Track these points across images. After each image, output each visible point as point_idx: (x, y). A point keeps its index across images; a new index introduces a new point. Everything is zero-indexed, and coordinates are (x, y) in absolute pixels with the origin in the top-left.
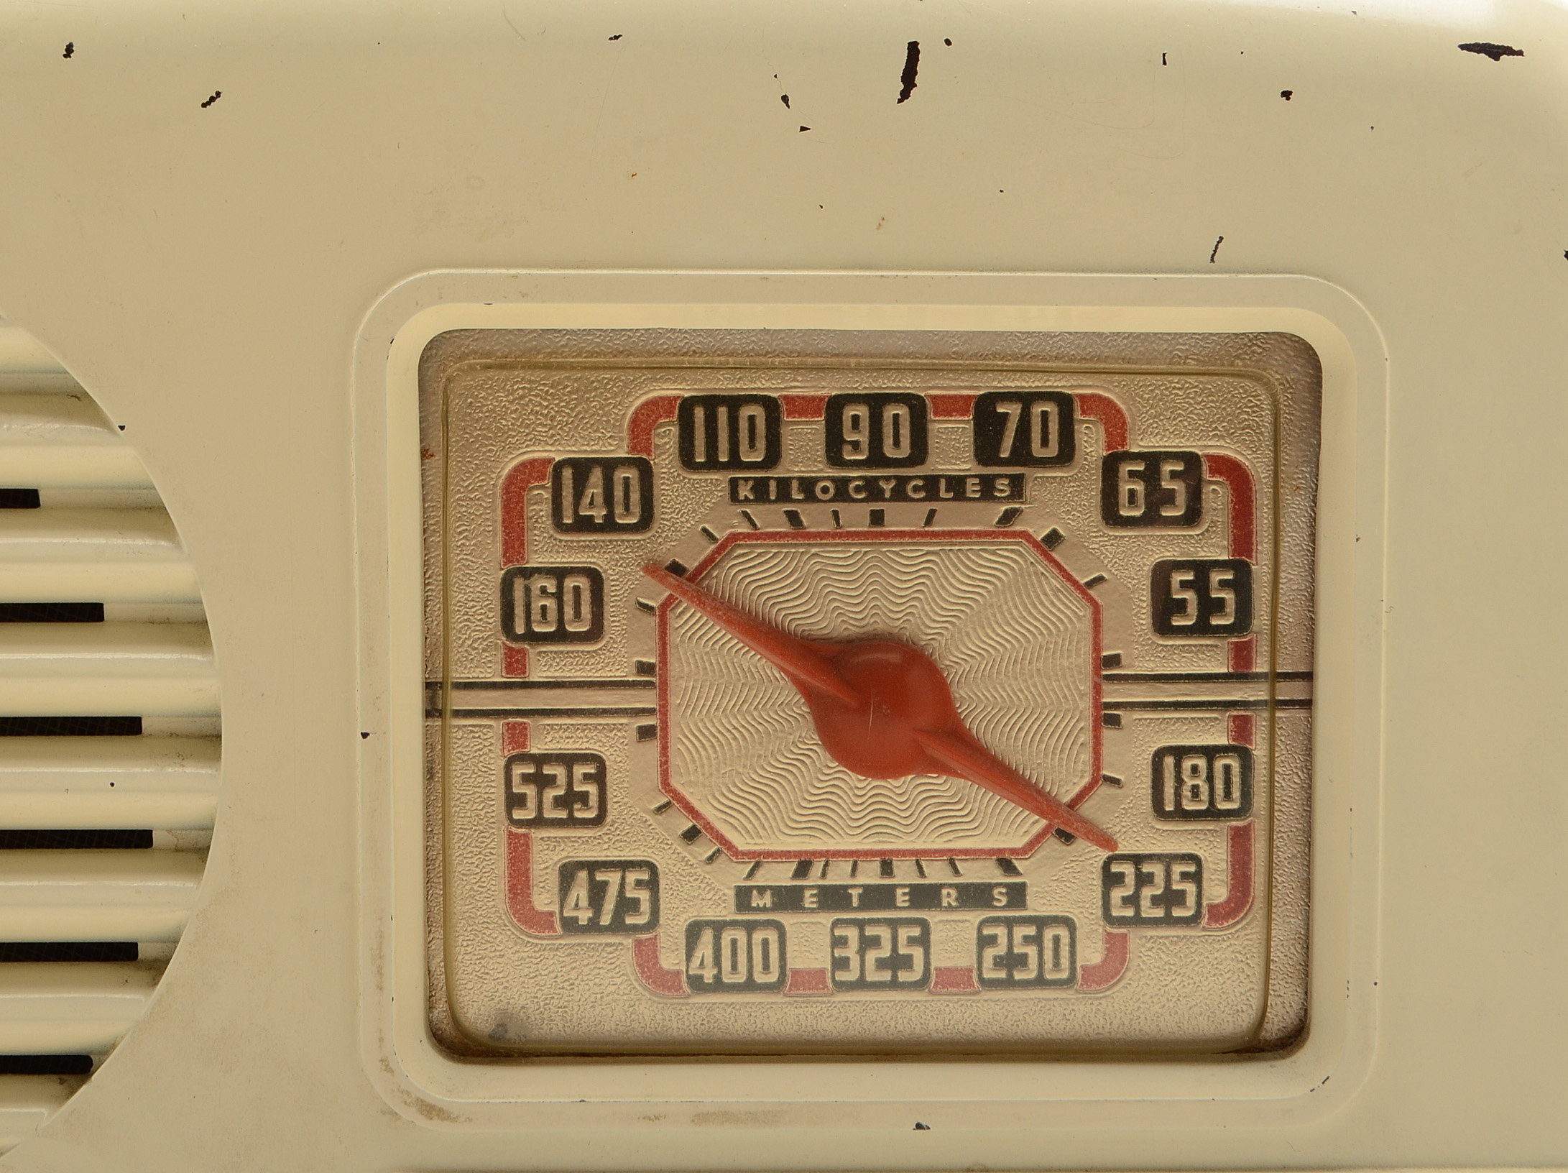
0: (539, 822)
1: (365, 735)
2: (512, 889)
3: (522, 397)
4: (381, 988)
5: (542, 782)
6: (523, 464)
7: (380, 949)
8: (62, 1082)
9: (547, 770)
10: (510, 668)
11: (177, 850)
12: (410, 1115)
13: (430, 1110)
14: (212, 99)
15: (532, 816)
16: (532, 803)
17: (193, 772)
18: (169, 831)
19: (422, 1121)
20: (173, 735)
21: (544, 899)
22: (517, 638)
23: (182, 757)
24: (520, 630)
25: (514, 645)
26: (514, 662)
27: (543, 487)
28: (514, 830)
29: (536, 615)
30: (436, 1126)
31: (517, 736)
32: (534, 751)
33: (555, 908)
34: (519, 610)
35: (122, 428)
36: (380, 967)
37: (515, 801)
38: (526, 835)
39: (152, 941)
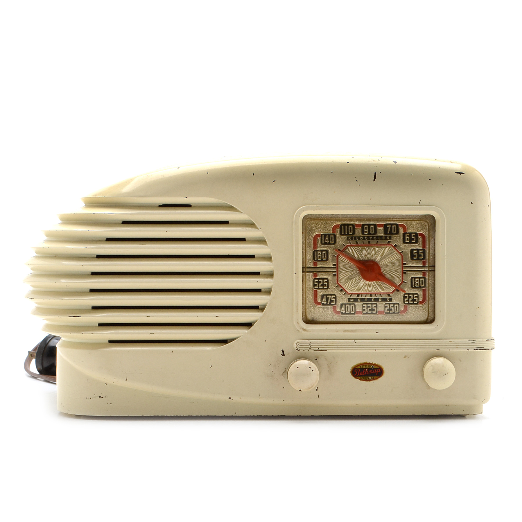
0: (319, 288)
1: (295, 274)
2: (314, 298)
3: (316, 225)
4: (297, 312)
5: (319, 282)
6: (316, 235)
7: (297, 305)
8: (248, 327)
10: (314, 265)
11: (265, 292)
12: (301, 331)
13: (304, 330)
14: (274, 181)
15: (317, 287)
16: (317, 286)
17: (269, 280)
18: (264, 289)
19: (303, 332)
20: (265, 275)
21: (319, 300)
22: (316, 261)
23: (267, 278)
24: (316, 259)
25: (315, 262)
26: (315, 264)
27: (319, 238)
28: (315, 290)
29: (318, 257)
30: (305, 332)
31: (315, 275)
32: (318, 278)
33: (321, 302)
34: (316, 256)
35: (260, 229)
36: (297, 309)
37: (315, 285)
38: (317, 290)
39: (261, 306)
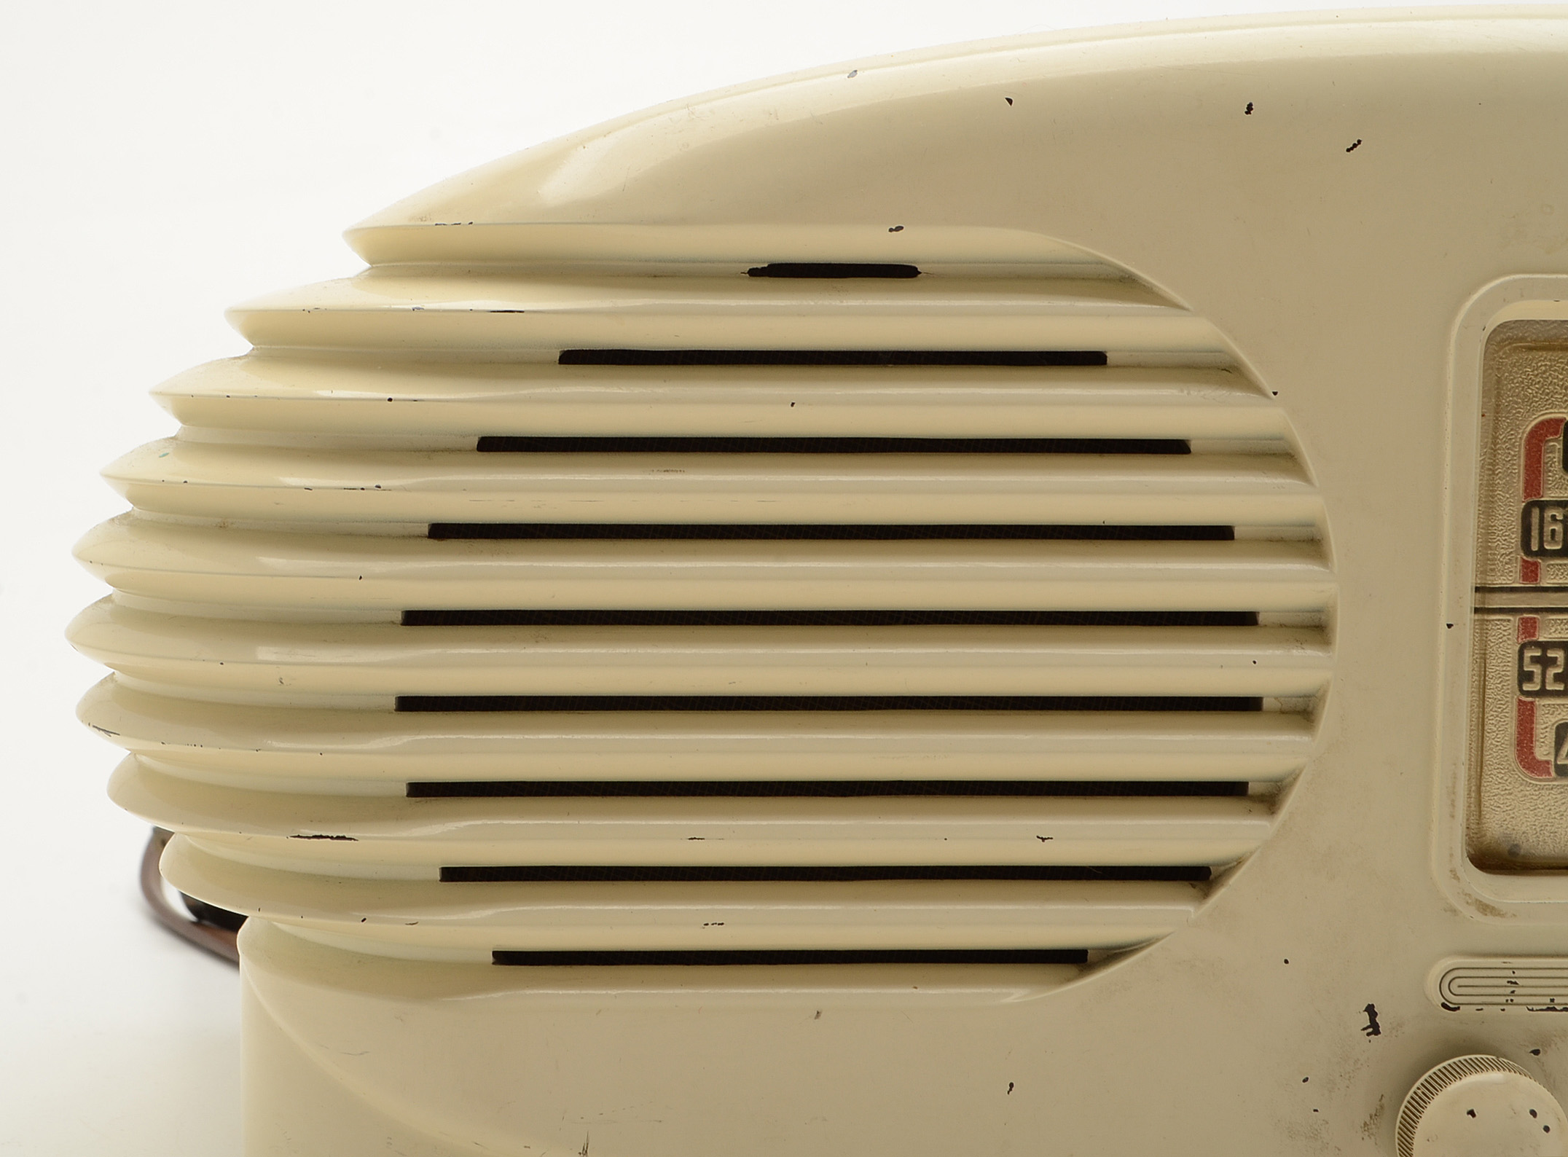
0: (1543, 693)
1: (1449, 626)
2: (1520, 743)
3: (1545, 372)
4: (1453, 817)
5: (1545, 662)
6: (1542, 423)
7: (1454, 787)
9: (1551, 654)
10: (1525, 577)
11: (1283, 712)
12: (1469, 912)
13: (1485, 908)
14: (1355, 146)
15: (1538, 688)
16: (1538, 679)
17: (1310, 654)
18: (1276, 698)
19: (1479, 917)
20: (1282, 626)
21: (1543, 751)
22: (1536, 554)
23: (1301, 642)
24: (1535, 548)
25: (1529, 559)
26: (1530, 571)
27: (1556, 440)
28: (1523, 698)
29: (1547, 536)
30: (1490, 920)
31: (1528, 627)
32: (1541, 639)
33: (1552, 758)
34: (1535, 533)
35: (1275, 393)
36: (1453, 801)
37: (1525, 677)
38: (1532, 703)
39: (1259, 781)
